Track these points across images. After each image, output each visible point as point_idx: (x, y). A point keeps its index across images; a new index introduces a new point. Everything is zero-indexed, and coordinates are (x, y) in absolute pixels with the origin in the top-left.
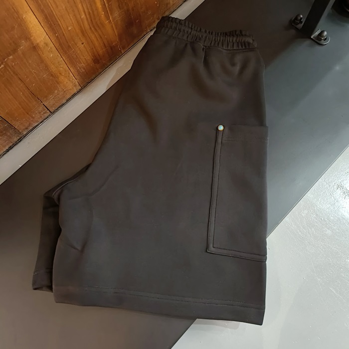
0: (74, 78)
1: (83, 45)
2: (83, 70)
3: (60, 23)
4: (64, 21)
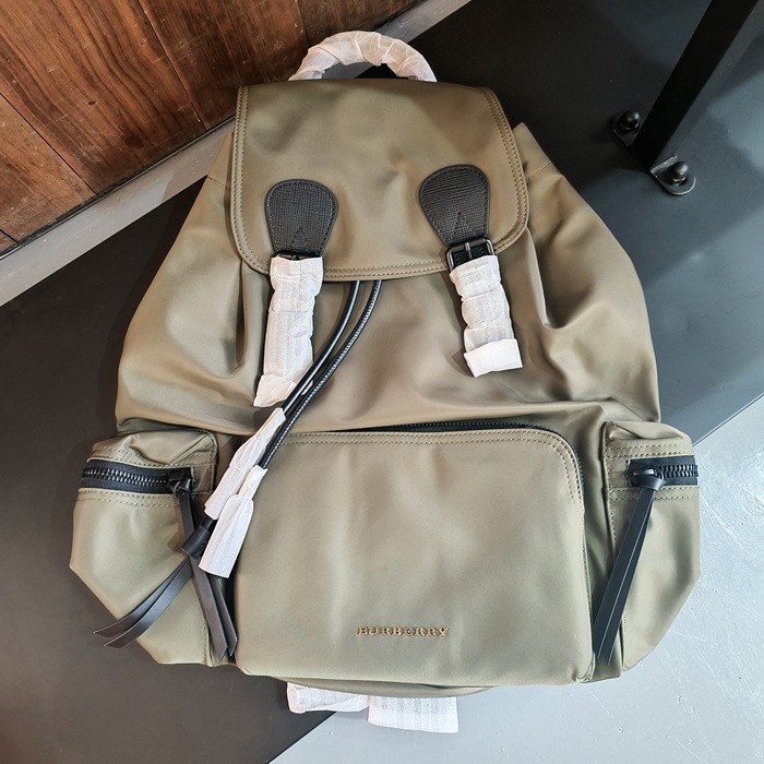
0: (73, 173)
1: (93, 107)
2: (97, 159)
3: (21, 57)
4: (34, 53)
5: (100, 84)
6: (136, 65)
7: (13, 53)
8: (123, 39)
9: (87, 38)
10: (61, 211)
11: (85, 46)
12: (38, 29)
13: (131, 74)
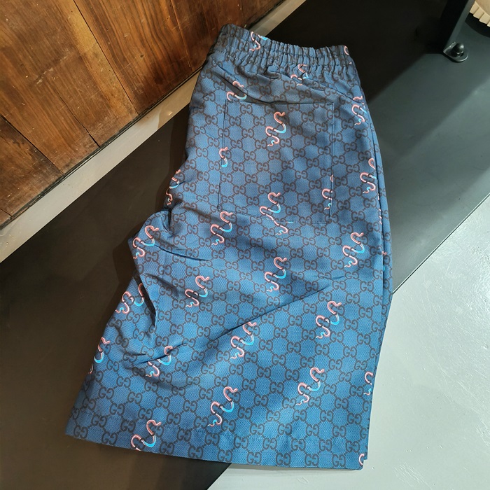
0: (129, 101)
1: (142, 59)
2: (141, 92)
3: (114, 28)
4: (119, 25)
5: (147, 45)
6: (164, 32)
7: (110, 25)
8: (159, 17)
9: (143, 16)
10: (122, 126)
11: (142, 21)
12: (122, 10)
13: (161, 38)
